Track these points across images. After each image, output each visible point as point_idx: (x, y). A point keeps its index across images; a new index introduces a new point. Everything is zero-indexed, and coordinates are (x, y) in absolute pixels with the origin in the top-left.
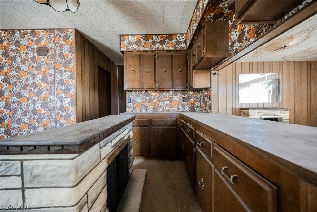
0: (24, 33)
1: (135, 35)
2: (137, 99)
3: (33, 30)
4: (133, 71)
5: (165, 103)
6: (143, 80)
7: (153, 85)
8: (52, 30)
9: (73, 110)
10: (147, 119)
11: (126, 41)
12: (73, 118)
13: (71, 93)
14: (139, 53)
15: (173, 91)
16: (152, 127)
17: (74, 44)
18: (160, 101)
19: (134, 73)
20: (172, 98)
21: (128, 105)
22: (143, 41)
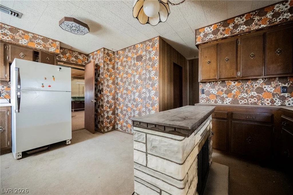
0: (130, 49)
1: (211, 25)
2: (211, 90)
3: (134, 45)
4: (209, 62)
5: (250, 94)
6: (220, 69)
7: (233, 74)
8: (145, 42)
9: (157, 100)
10: (226, 112)
11: (202, 34)
12: (157, 106)
13: (155, 86)
14: (216, 42)
15: (263, 80)
16: (233, 122)
17: (158, 49)
18: (243, 92)
19: (210, 64)
20: (262, 89)
21: (201, 96)
22: (222, 28)
